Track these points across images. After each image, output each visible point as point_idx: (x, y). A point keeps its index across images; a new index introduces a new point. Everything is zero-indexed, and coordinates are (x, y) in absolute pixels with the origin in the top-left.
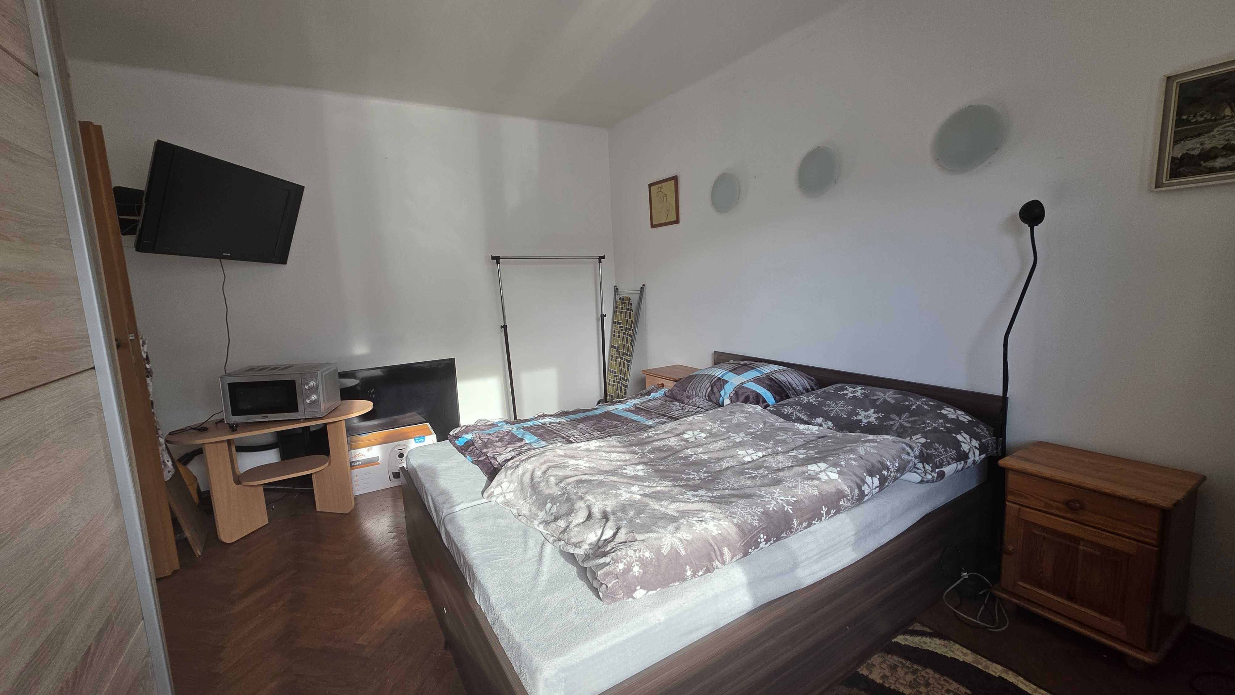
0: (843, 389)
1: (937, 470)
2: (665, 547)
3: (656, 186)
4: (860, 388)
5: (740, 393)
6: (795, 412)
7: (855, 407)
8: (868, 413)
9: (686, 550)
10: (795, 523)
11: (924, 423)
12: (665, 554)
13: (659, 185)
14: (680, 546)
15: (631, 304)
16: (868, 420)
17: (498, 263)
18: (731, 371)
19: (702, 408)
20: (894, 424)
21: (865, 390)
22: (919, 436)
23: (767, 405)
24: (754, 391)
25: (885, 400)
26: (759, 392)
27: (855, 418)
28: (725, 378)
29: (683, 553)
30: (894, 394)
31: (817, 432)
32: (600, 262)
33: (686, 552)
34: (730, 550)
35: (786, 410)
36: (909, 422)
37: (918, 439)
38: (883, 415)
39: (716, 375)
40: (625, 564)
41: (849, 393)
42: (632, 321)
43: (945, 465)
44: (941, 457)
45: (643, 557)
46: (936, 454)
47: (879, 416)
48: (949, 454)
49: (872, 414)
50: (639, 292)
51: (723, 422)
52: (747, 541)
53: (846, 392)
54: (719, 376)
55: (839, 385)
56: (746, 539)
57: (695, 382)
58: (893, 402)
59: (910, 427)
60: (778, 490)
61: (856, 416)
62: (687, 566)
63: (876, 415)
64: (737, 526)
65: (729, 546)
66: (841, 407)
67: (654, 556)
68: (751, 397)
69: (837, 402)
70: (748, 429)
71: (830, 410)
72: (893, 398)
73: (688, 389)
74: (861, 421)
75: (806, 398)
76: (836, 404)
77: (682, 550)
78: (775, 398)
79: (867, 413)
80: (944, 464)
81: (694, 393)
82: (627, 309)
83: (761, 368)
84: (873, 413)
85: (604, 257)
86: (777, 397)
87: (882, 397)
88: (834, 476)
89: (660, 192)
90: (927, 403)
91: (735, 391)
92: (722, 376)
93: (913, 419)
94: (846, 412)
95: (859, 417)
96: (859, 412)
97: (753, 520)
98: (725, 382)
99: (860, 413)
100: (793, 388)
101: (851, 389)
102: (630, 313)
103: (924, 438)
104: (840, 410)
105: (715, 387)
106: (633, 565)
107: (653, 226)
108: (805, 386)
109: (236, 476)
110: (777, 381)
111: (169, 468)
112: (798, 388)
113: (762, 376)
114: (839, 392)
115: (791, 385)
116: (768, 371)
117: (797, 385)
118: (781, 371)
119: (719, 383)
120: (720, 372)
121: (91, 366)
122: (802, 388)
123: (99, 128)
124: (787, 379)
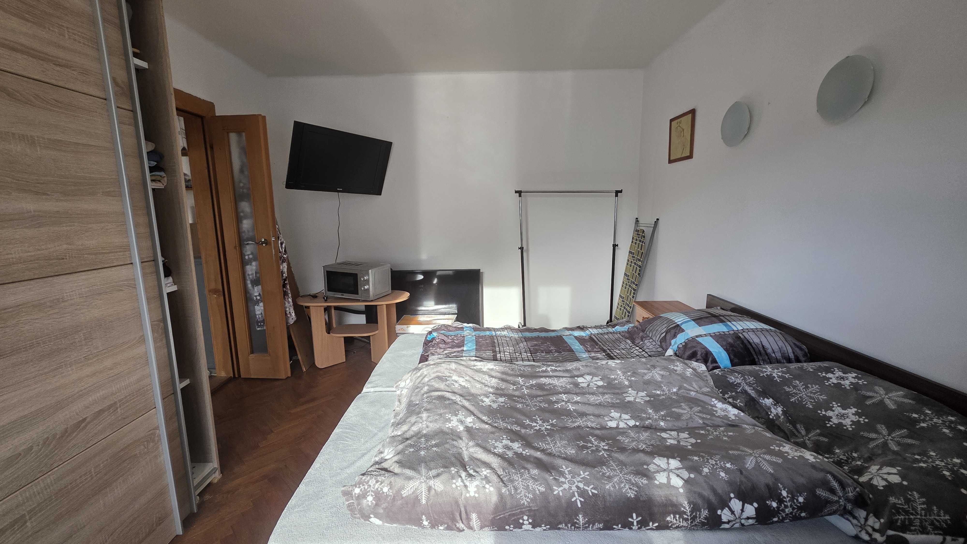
0: (828, 370)
1: (891, 532)
2: (408, 489)
3: (676, 121)
4: (854, 375)
5: (689, 346)
6: (743, 384)
7: (833, 398)
8: (846, 411)
9: (428, 499)
10: (581, 520)
11: (924, 453)
12: (404, 496)
13: (679, 120)
14: (423, 493)
15: (644, 237)
16: (840, 421)
17: (520, 196)
18: (694, 320)
19: (646, 352)
20: (876, 439)
21: (859, 379)
22: (894, 471)
23: (716, 366)
24: (705, 348)
25: (882, 402)
26: (711, 350)
27: (824, 413)
28: (683, 326)
29: (424, 502)
30: (904, 397)
31: (733, 418)
32: (616, 196)
33: (427, 502)
34: (479, 518)
35: (733, 378)
36: (899, 444)
37: (889, 474)
38: (866, 420)
39: (676, 321)
40: (361, 490)
41: (834, 379)
42: (643, 253)
43: (915, 530)
44: (912, 517)
45: (380, 491)
46: (903, 509)
47: (859, 421)
48: (932, 517)
49: (850, 415)
50: (653, 226)
51: (634, 374)
52: (504, 517)
53: (830, 375)
54: (678, 323)
55: (826, 364)
56: (504, 514)
57: (655, 324)
58: (894, 408)
59: (894, 452)
60: (587, 473)
61: (826, 411)
62: (424, 516)
63: (855, 418)
64: (501, 496)
65: (479, 514)
66: (811, 392)
67: (391, 494)
68: (699, 353)
69: (809, 385)
70: (655, 390)
71: (794, 393)
72: (896, 402)
73: (647, 329)
74: (829, 418)
75: (770, 370)
76: (807, 388)
77: (424, 498)
78: (731, 361)
79: (844, 411)
80: (913, 528)
81: (650, 335)
82: (640, 241)
83: (734, 323)
84: (853, 414)
85: (621, 192)
86: (736, 360)
87: (881, 395)
88: (677, 482)
89: (679, 127)
90: (952, 425)
91: (686, 343)
92: (682, 324)
93: (909, 441)
94: (815, 402)
95: (829, 413)
96: (833, 407)
97: (526, 496)
98: (681, 330)
99: (833, 409)
100: (767, 354)
101: (839, 373)
102: (642, 245)
103: (900, 477)
104: (808, 396)
105: (669, 333)
106: (368, 494)
107: (670, 161)
108: (787, 354)
109: (329, 329)
110: (746, 342)
111: (293, 317)
112: (773, 355)
113: (728, 332)
114: (820, 374)
115: (766, 350)
116: (740, 328)
117: (775, 351)
118: (758, 331)
119: (675, 330)
120: (683, 319)
121: (129, 262)
122: (780, 355)
123: (264, 117)
124: (761, 341)
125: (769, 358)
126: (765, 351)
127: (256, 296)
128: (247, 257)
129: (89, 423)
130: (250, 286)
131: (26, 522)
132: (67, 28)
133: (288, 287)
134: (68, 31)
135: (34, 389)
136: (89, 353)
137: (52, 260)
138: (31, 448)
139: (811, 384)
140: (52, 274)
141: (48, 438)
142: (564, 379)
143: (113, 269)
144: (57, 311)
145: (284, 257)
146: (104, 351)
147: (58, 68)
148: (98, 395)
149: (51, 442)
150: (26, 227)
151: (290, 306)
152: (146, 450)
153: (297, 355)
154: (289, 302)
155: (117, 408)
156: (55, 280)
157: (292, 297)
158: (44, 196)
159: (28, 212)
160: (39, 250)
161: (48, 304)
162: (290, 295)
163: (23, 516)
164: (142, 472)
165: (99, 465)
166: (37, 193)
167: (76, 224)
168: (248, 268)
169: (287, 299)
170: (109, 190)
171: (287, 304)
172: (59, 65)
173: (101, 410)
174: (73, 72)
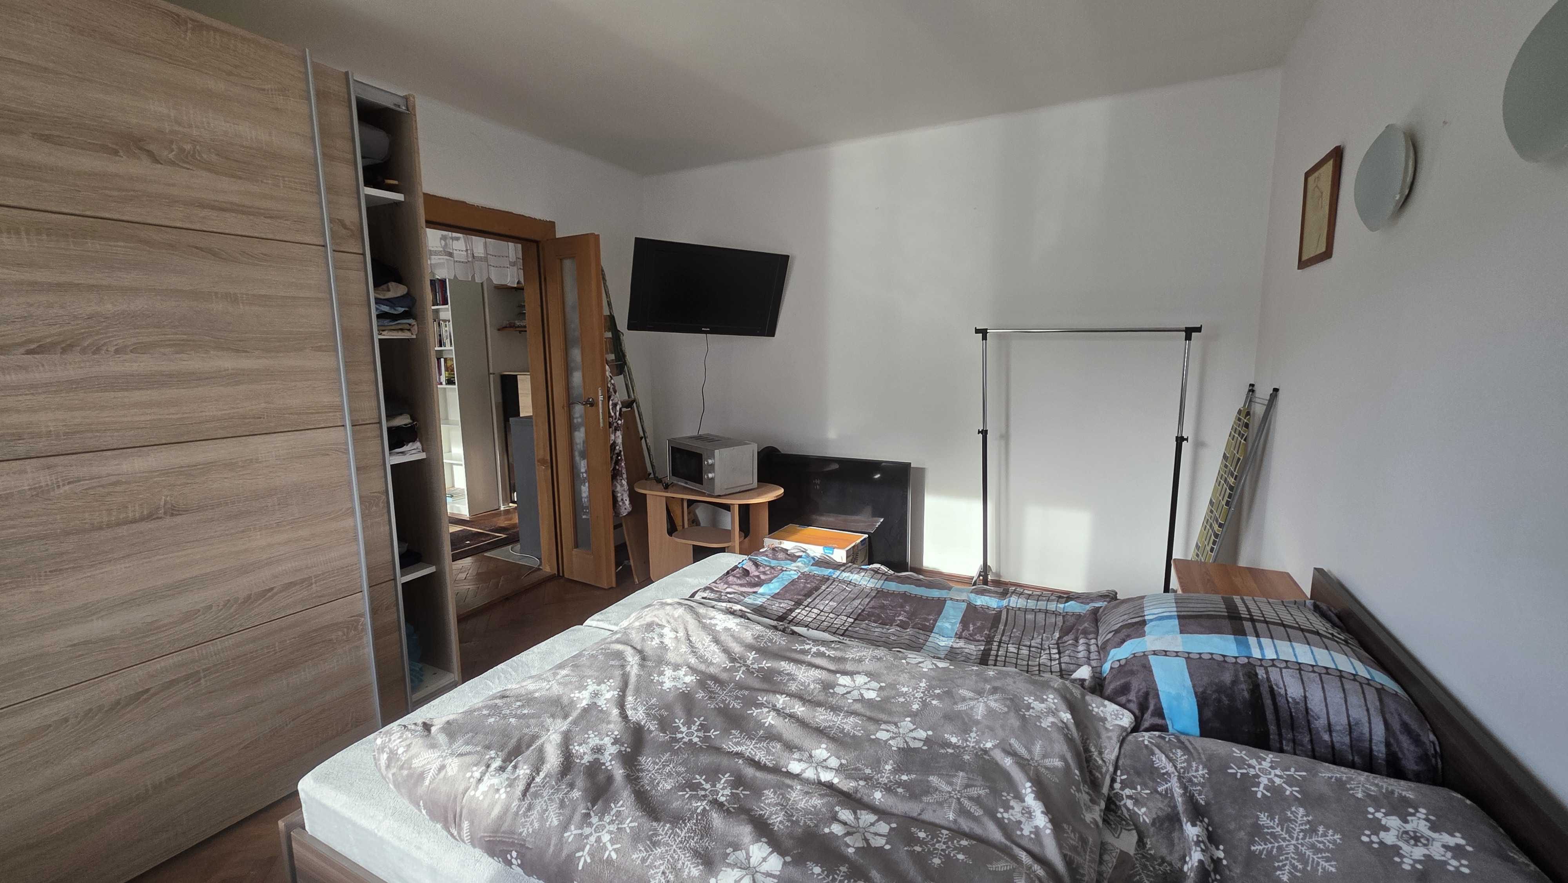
3: (1314, 176)
5: (1130, 669)
6: (1174, 778)
13: (1316, 174)
17: (985, 338)
18: (1181, 617)
23: (1157, 726)
24: (1155, 681)
26: (1162, 687)
32: (1188, 339)
33: (429, 784)
34: (472, 830)
35: (1164, 759)
39: (1146, 613)
41: (1394, 832)
42: (1239, 459)
50: (1266, 402)
51: (949, 694)
53: (1392, 821)
54: (1148, 617)
56: (497, 838)
60: (635, 825)
64: (507, 812)
65: (473, 825)
66: (1313, 846)
68: (1134, 689)
69: (1322, 828)
70: (954, 733)
75: (1268, 766)
77: (429, 778)
78: (1202, 723)
82: (1239, 434)
85: (1197, 329)
89: (1316, 189)
91: (1126, 660)
94: (1303, 870)
98: (1140, 633)
102: (1241, 442)
107: (1303, 264)
108: (1367, 744)
109: (672, 529)
110: (1265, 690)
111: (626, 506)
112: (1326, 737)
113: (1236, 658)
114: (1371, 810)
115: (1311, 719)
116: (1270, 654)
117: (1333, 728)
118: (1314, 672)
119: (1128, 630)
120: (1164, 610)
121: (339, 424)
122: (1347, 740)
123: (597, 237)
124: (1305, 697)
125: (1311, 741)
126: (1308, 722)
127: (583, 473)
128: (575, 421)
129: (276, 594)
130: (577, 458)
131: (200, 679)
132: (283, 177)
133: (623, 464)
134: (284, 181)
135: (218, 548)
136: (282, 519)
137: (248, 418)
138: (210, 607)
139: (1328, 827)
140: (248, 434)
141: (229, 600)
142: (818, 671)
143: (318, 431)
144: (249, 471)
145: (618, 424)
146: (301, 520)
147: (269, 221)
148: (290, 565)
149: (233, 606)
150: (222, 385)
151: (624, 490)
152: (345, 637)
153: (629, 559)
154: (622, 485)
155: (312, 584)
156: (251, 439)
157: (627, 478)
158: (244, 354)
159: (225, 370)
160: (233, 408)
161: (240, 464)
162: (625, 476)
163: (198, 672)
164: (337, 661)
165: (286, 641)
166: (238, 351)
167: (278, 382)
168: (577, 434)
169: (619, 481)
170: (319, 344)
171: (619, 488)
172: (271, 217)
173: (291, 583)
174: (286, 222)
